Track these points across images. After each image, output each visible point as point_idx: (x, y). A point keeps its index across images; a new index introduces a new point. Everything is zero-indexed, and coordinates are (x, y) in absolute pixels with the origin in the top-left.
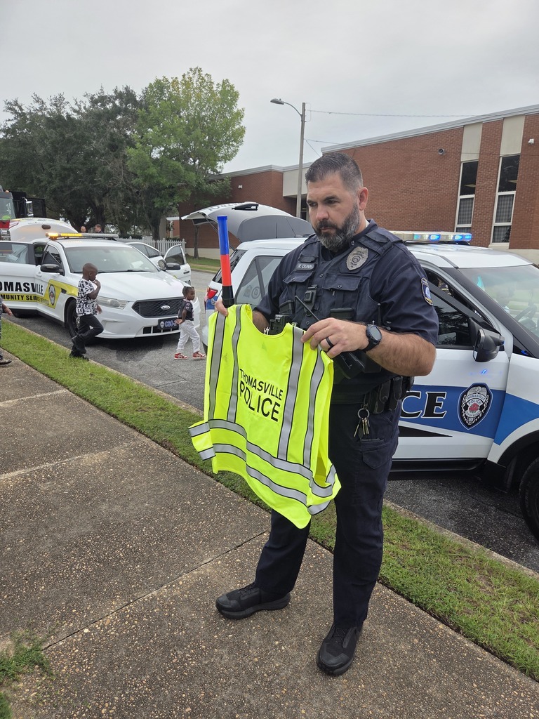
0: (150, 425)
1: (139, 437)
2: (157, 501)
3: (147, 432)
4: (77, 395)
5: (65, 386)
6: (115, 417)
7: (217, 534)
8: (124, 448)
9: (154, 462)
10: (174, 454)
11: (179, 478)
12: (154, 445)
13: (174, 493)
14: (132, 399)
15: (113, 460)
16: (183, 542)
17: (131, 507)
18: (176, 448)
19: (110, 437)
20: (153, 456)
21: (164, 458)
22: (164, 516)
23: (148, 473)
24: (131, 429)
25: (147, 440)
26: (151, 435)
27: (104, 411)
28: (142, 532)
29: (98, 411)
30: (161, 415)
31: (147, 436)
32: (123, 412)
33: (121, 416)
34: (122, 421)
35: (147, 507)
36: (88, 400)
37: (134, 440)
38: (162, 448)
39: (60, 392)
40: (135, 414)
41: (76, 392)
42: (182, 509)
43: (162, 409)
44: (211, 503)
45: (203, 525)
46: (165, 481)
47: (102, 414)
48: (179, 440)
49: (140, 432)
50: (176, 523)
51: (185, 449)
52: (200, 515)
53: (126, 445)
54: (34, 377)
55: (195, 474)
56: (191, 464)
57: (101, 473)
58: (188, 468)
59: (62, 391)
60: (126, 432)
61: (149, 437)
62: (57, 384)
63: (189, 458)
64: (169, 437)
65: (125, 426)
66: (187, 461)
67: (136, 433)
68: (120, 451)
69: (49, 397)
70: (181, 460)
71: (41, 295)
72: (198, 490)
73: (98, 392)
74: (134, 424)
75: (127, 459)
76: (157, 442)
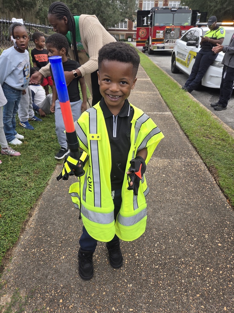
0: (207, 150)
1: (195, 157)
2: (180, 220)
3: (203, 155)
4: (174, 117)
5: (171, 111)
6: (188, 137)
7: (219, 297)
8: (181, 162)
9: (197, 181)
10: (215, 180)
11: (209, 206)
12: (203, 167)
13: (198, 219)
14: (205, 127)
15: (169, 168)
16: (181, 283)
17: (159, 215)
18: (218, 176)
19: (177, 151)
20: (198, 176)
21: (205, 181)
22: (179, 240)
23: (187, 189)
24: (193, 149)
25: (200, 161)
26: (204, 158)
27: (183, 131)
28: (154, 246)
29: (180, 130)
30: (219, 145)
31: (201, 157)
32: (194, 135)
33: (191, 138)
34: (190, 141)
35: (170, 221)
36: (178, 122)
37: (191, 158)
38: (208, 172)
39: (167, 113)
40: (201, 138)
41: (175, 115)
42: (198, 241)
43: (223, 140)
44: (228, 249)
45: (209, 272)
46: (197, 202)
47: (181, 133)
48: (224, 170)
49: (198, 153)
50: (185, 254)
51: (226, 180)
52: (212, 258)
53: (184, 159)
54: (160, 103)
55: (225, 207)
56: (225, 196)
57: (156, 175)
58: (221, 199)
59: (168, 113)
60: (189, 150)
61: (202, 159)
62: (168, 109)
63: (226, 190)
64: (218, 165)
65: (190, 145)
66: (223, 192)
67: (195, 153)
68: (177, 163)
69: (160, 115)
70: (218, 188)
71: (184, 60)
72: (221, 227)
73: (186, 118)
74: (196, 146)
75: (178, 171)
76: (206, 165)
